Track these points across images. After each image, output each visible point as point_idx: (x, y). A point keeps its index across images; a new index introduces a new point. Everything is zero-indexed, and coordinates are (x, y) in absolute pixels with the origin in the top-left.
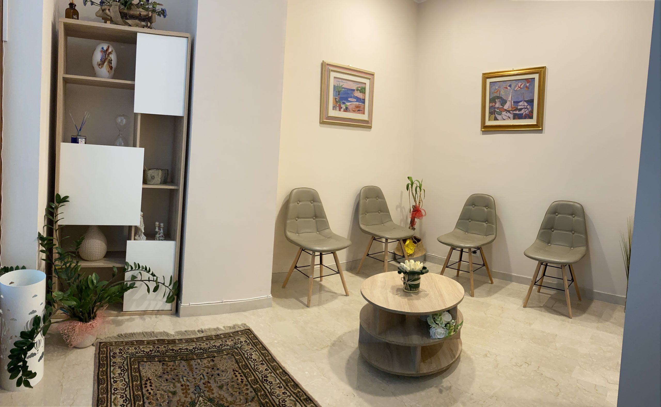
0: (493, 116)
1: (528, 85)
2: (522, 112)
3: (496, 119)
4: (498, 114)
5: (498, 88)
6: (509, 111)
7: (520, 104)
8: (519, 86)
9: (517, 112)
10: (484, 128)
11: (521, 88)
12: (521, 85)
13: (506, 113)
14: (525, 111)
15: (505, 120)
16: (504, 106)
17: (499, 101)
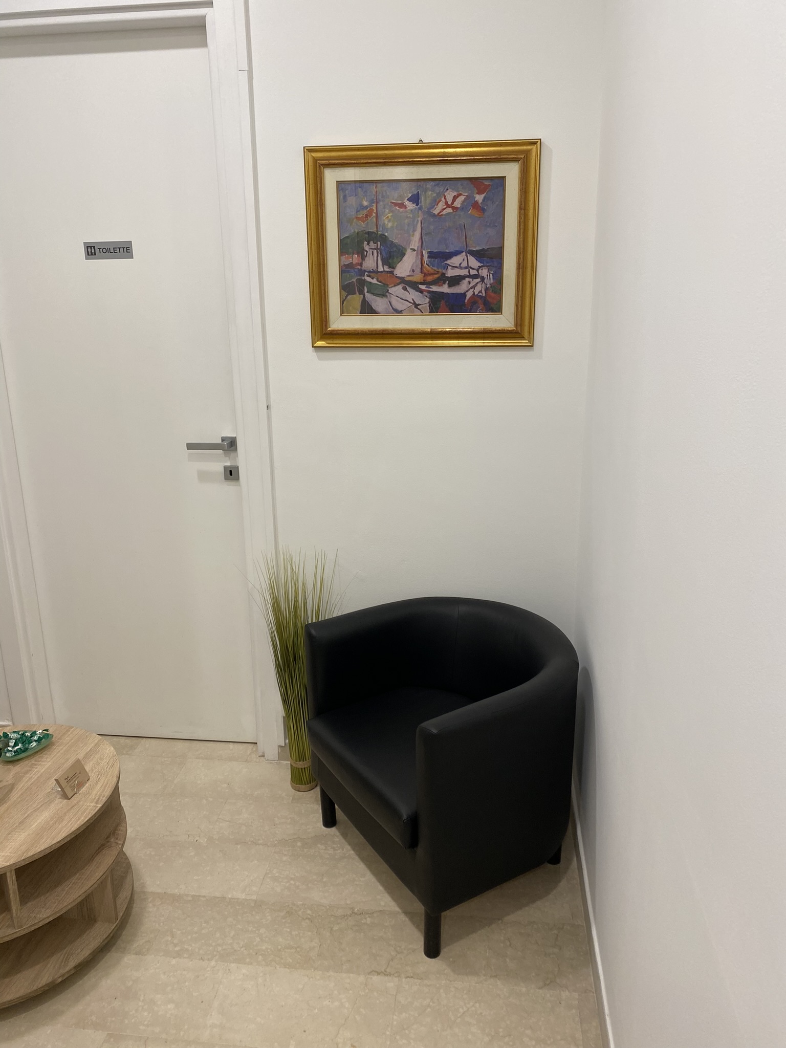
0: (356, 299)
1: (479, 198)
2: (463, 287)
3: (367, 309)
4: (374, 294)
5: (371, 205)
6: (414, 285)
7: (455, 261)
8: (449, 203)
9: (445, 289)
10: (321, 339)
11: (455, 209)
12: (455, 198)
13: (405, 289)
14: (474, 287)
15: (401, 312)
16: (394, 268)
17: (377, 249)
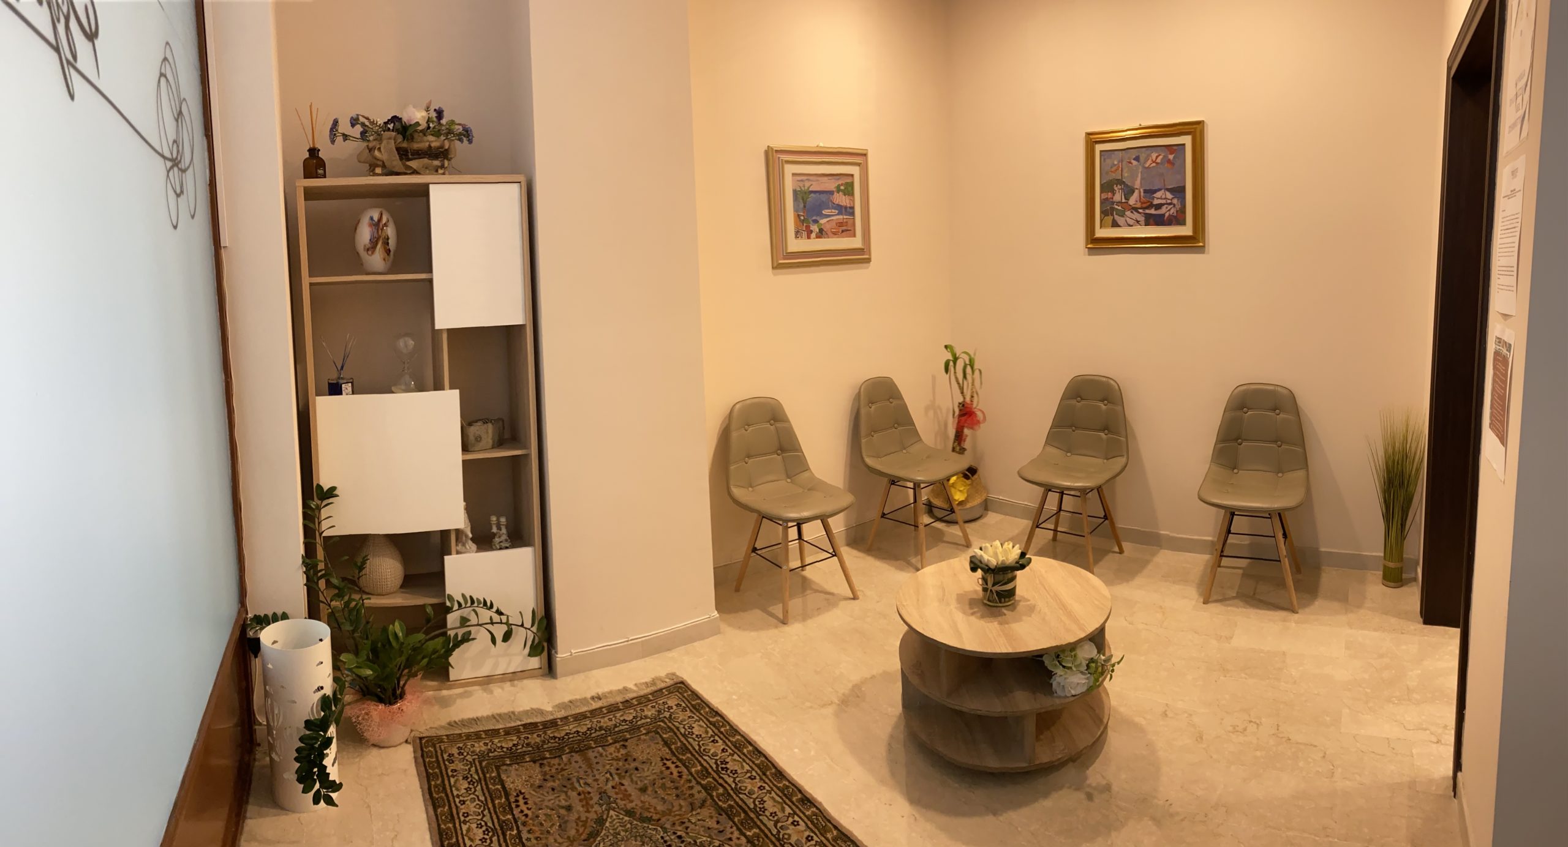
0: (1109, 219)
1: (1171, 157)
2: (1163, 210)
3: (1115, 224)
4: (1119, 216)
5: (1118, 164)
6: (1136, 209)
7: (1158, 194)
8: (1154, 160)
9: (1152, 211)
10: (1091, 243)
11: (1157, 163)
12: (1157, 157)
13: (1132, 212)
14: (1169, 210)
15: (1132, 226)
16: (1128, 200)
17: (1121, 189)
